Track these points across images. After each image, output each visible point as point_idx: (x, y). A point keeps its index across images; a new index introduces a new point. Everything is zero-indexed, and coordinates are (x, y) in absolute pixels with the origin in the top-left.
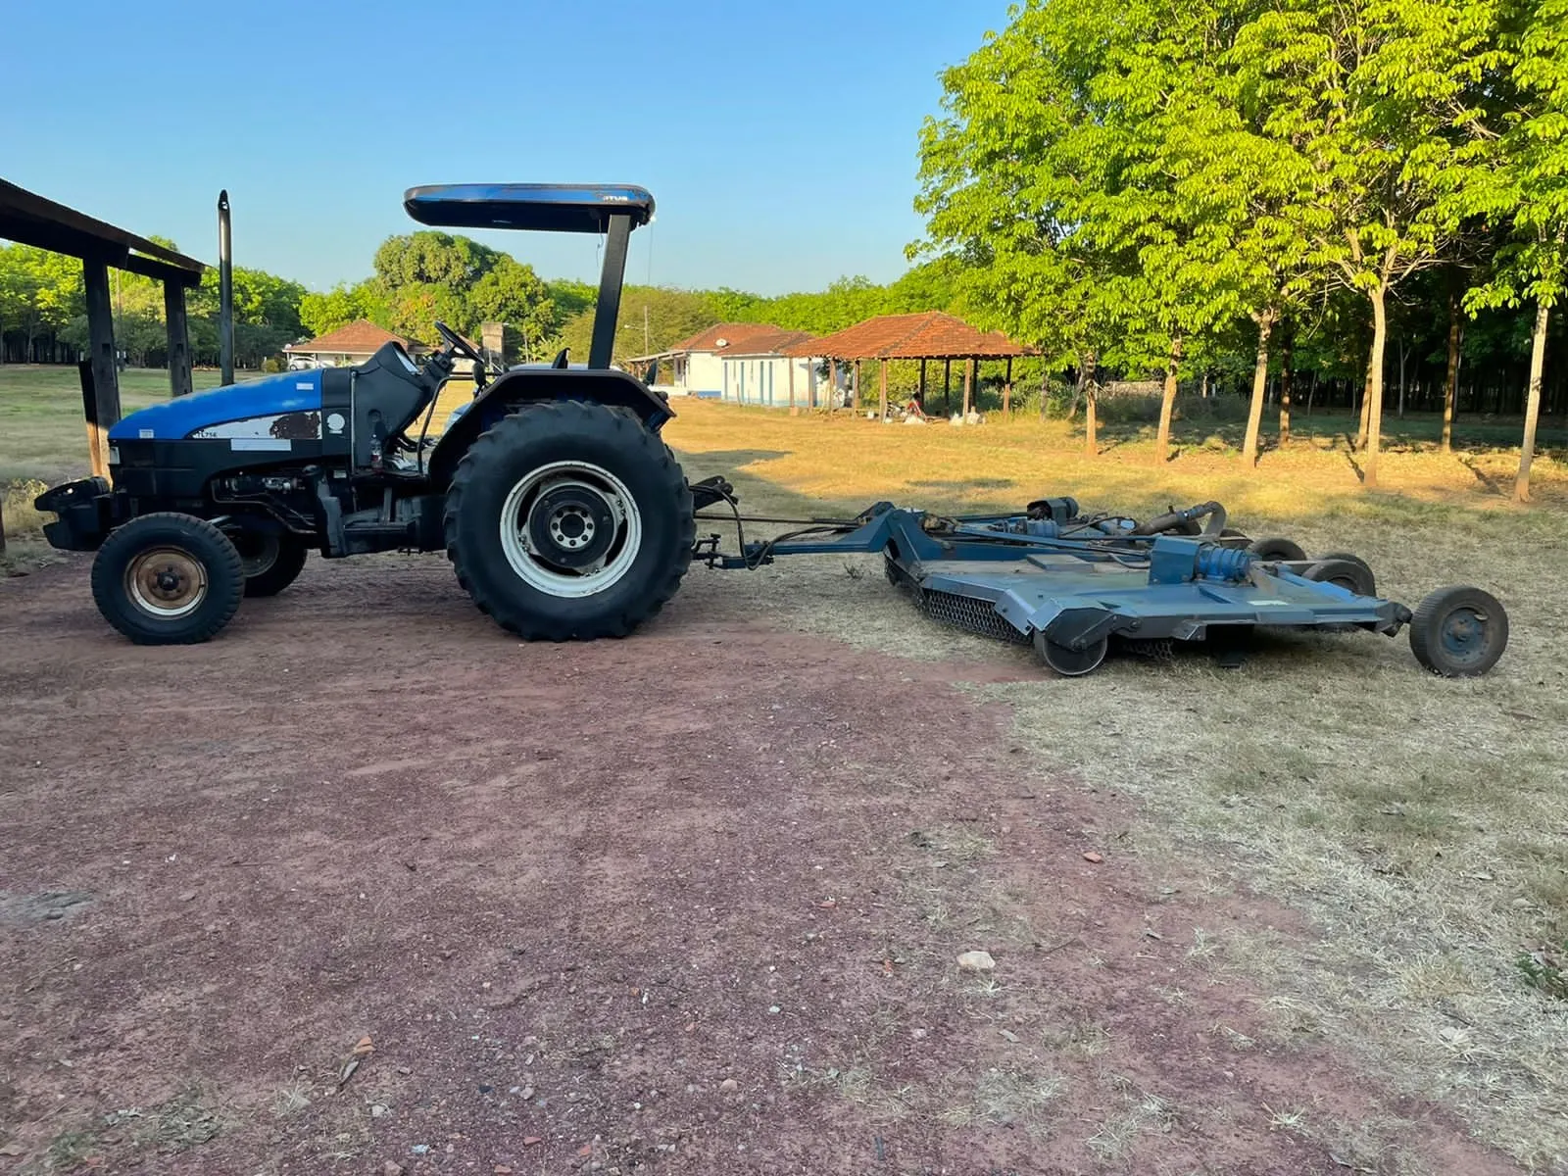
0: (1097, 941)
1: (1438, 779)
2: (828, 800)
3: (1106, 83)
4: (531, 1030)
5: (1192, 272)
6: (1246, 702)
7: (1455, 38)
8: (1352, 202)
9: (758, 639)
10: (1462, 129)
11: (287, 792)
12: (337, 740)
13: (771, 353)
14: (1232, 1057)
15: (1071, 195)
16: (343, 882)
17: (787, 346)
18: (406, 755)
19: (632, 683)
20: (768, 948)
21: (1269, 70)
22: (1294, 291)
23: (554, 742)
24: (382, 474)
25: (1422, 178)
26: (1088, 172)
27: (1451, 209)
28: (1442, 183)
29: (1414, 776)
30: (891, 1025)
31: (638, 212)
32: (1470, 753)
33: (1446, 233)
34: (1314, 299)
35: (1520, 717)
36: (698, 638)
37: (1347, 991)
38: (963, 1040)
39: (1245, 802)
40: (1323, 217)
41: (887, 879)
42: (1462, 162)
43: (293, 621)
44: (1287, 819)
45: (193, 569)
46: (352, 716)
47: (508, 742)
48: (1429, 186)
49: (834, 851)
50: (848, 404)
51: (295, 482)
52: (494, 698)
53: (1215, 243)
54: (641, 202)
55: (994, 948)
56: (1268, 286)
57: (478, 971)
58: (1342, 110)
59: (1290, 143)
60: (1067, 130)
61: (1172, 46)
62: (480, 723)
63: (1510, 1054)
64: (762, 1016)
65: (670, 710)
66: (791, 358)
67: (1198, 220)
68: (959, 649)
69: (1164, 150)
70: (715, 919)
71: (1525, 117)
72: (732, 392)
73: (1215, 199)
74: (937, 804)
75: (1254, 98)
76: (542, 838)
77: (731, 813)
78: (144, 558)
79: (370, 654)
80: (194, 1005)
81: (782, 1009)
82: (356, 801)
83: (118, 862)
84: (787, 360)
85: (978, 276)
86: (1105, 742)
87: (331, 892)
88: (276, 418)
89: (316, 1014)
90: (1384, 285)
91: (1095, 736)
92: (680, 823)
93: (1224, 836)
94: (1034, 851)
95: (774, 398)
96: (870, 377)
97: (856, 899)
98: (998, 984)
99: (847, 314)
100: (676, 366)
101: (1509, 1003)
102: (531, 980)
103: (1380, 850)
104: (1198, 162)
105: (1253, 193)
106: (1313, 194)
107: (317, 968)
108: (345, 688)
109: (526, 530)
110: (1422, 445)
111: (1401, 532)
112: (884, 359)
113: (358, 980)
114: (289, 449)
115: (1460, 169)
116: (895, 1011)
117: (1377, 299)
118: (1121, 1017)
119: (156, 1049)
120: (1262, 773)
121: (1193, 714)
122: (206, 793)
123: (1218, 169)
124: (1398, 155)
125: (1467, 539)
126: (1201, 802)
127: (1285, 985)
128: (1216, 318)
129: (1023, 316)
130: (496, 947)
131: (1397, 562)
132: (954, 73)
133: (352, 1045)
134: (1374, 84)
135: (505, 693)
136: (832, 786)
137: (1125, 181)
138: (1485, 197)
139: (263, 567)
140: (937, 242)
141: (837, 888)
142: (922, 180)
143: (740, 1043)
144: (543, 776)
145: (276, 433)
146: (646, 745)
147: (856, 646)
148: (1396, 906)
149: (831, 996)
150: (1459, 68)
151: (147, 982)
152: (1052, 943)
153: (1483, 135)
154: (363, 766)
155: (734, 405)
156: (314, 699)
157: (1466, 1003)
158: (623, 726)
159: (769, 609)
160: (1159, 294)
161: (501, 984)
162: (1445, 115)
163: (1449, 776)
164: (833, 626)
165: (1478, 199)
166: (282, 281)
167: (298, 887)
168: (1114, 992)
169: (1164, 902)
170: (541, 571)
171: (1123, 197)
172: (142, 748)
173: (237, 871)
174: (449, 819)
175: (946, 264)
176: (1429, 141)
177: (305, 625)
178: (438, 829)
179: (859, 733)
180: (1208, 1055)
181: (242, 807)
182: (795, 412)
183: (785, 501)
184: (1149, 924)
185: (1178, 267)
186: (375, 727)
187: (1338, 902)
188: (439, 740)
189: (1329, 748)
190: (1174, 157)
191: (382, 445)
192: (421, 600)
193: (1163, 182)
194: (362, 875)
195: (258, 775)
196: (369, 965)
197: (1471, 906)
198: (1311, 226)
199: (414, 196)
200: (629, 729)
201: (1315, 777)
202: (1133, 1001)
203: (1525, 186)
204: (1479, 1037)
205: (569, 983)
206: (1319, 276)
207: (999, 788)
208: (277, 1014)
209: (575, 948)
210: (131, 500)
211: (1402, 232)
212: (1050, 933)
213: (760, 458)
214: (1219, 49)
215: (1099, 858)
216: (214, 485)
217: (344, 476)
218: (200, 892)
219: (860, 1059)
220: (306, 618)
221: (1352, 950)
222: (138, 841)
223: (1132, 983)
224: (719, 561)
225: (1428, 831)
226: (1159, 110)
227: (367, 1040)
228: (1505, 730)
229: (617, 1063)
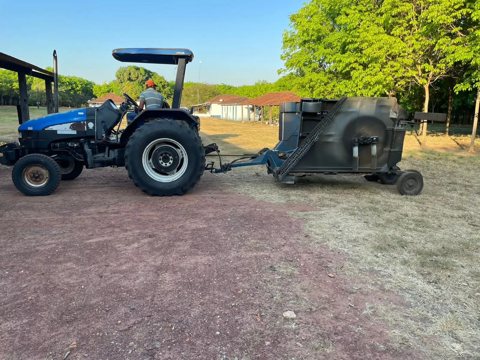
0: (332, 308)
1: (447, 248)
2: (243, 253)
3: (341, 18)
4: (133, 340)
5: (368, 79)
6: (384, 220)
7: (453, 5)
8: (419, 57)
9: (225, 196)
10: (454, 34)
11: (64, 248)
12: (84, 230)
13: (236, 104)
14: (379, 354)
15: (330, 54)
16: (77, 281)
17: (241, 101)
18: (106, 235)
19: (183, 210)
20: (218, 309)
21: (393, 14)
22: (400, 85)
23: (155, 231)
24: (105, 142)
25: (441, 49)
26: (335, 47)
27: (451, 59)
28: (448, 51)
29: (440, 247)
30: (258, 339)
31: (188, 58)
32: (458, 238)
33: (449, 67)
34: (406, 87)
35: (474, 225)
36: (206, 196)
37: (419, 328)
38: (283, 346)
39: (383, 256)
40: (410, 62)
41: (261, 283)
42: (454, 44)
43: (77, 189)
44: (397, 262)
45: (44, 172)
46: (91, 221)
47: (140, 231)
48: (444, 52)
49: (244, 272)
50: (260, 120)
51: (78, 144)
52: (137, 216)
53: (375, 69)
54: (189, 54)
55: (296, 310)
56: (392, 83)
57: (117, 316)
58: (416, 27)
59: (399, 38)
60: (329, 34)
61: (362, 7)
62: (132, 224)
63: (477, 355)
64: (213, 335)
65: (194, 220)
66: (242, 105)
67: (370, 62)
68: (290, 200)
69: (359, 40)
70: (201, 297)
71: (475, 30)
72: (224, 116)
73: (375, 55)
74: (280, 255)
75: (388, 23)
76: (146, 266)
77: (210, 258)
78: (29, 168)
79: (99, 200)
80: (19, 328)
81: (220, 333)
82: (87, 251)
83: (4, 272)
84: (241, 106)
85: (300, 80)
86: (336, 233)
87: (72, 285)
88: (72, 123)
89: (59, 332)
90: (428, 83)
91: (334, 231)
92: (193, 261)
93: (376, 268)
94: (311, 273)
95: (237, 118)
96: (267, 111)
97: (250, 290)
98: (297, 324)
99: (260, 92)
100: (207, 108)
101: (475, 333)
102: (135, 320)
103: (429, 274)
104: (370, 44)
105: (387, 54)
106: (406, 54)
107: (63, 314)
108: (90, 212)
109: (151, 160)
110: (439, 134)
111: (433, 162)
112: (271, 106)
113: (76, 319)
114: (76, 134)
115: (454, 46)
116: (260, 334)
117: (426, 87)
118: (339, 338)
119: (3, 344)
120: (389, 245)
121: (366, 224)
122: (38, 248)
123: (376, 46)
124: (434, 42)
125: (454, 165)
126: (368, 255)
127: (396, 326)
128: (375, 93)
129: (314, 93)
130: (125, 307)
131: (433, 172)
132: (293, 16)
133: (70, 345)
134: (427, 19)
135: (142, 214)
136: (245, 248)
137: (347, 50)
138: (462, 55)
139: (69, 171)
140: (288, 69)
141: (244, 286)
142: (283, 49)
143: (205, 346)
144: (150, 243)
145: (71, 128)
146: (185, 233)
147: (256, 199)
148: (435, 295)
149: (238, 328)
150: (454, 14)
151: (5, 318)
152: (316, 308)
153: (461, 36)
154: (91, 239)
155: (225, 119)
156: (79, 215)
157: (460, 334)
158: (178, 226)
159: (230, 186)
160: (357, 86)
161: (125, 321)
162: (449, 29)
163: (452, 247)
164: (249, 192)
165: (459, 56)
166: (87, 81)
167: (62, 283)
168: (337, 327)
169: (355, 293)
170: (156, 174)
171: (346, 55)
172: (20, 232)
173: (43, 277)
174: (116, 258)
175: (290, 76)
176: (444, 37)
177: (81, 190)
178: (112, 262)
179: (255, 229)
180: (370, 353)
181: (49, 253)
182: (243, 122)
183: (238, 150)
184: (350, 301)
185: (363, 77)
186: (97, 225)
187: (415, 293)
188: (117, 230)
189: (412, 236)
190: (362, 42)
191: (106, 133)
192: (119, 182)
193: (359, 50)
194: (84, 279)
195: (56, 242)
196: (80, 313)
197: (461, 296)
198: (405, 64)
199: (115, 52)
200: (180, 227)
201: (406, 247)
202: (344, 331)
203: (475, 52)
204: (465, 347)
205: (148, 322)
206: (408, 80)
207: (301, 250)
208: (46, 331)
209: (152, 308)
210: (26, 149)
211: (435, 66)
212: (316, 304)
213: (231, 136)
214: (377, 8)
215: (333, 276)
216: (52, 145)
217: (94, 142)
218: (29, 284)
219: (246, 354)
220: (81, 188)
221: (420, 312)
222: (12, 265)
223: (343, 324)
224: (214, 170)
225: (446, 267)
226: (358, 28)
227: (75, 343)
228: (470, 230)
229: (161, 354)
